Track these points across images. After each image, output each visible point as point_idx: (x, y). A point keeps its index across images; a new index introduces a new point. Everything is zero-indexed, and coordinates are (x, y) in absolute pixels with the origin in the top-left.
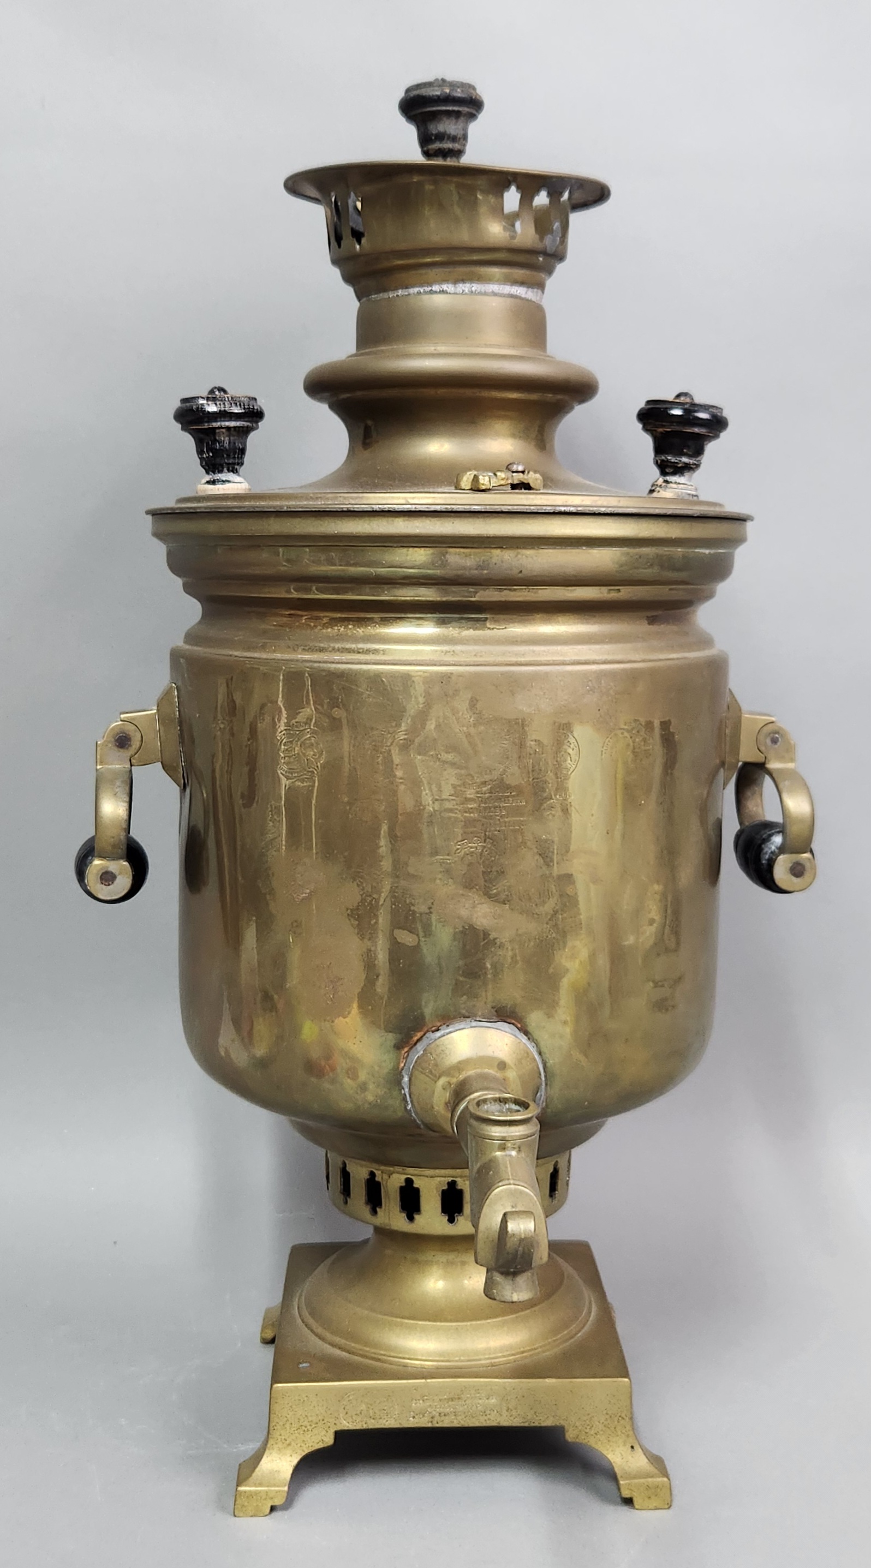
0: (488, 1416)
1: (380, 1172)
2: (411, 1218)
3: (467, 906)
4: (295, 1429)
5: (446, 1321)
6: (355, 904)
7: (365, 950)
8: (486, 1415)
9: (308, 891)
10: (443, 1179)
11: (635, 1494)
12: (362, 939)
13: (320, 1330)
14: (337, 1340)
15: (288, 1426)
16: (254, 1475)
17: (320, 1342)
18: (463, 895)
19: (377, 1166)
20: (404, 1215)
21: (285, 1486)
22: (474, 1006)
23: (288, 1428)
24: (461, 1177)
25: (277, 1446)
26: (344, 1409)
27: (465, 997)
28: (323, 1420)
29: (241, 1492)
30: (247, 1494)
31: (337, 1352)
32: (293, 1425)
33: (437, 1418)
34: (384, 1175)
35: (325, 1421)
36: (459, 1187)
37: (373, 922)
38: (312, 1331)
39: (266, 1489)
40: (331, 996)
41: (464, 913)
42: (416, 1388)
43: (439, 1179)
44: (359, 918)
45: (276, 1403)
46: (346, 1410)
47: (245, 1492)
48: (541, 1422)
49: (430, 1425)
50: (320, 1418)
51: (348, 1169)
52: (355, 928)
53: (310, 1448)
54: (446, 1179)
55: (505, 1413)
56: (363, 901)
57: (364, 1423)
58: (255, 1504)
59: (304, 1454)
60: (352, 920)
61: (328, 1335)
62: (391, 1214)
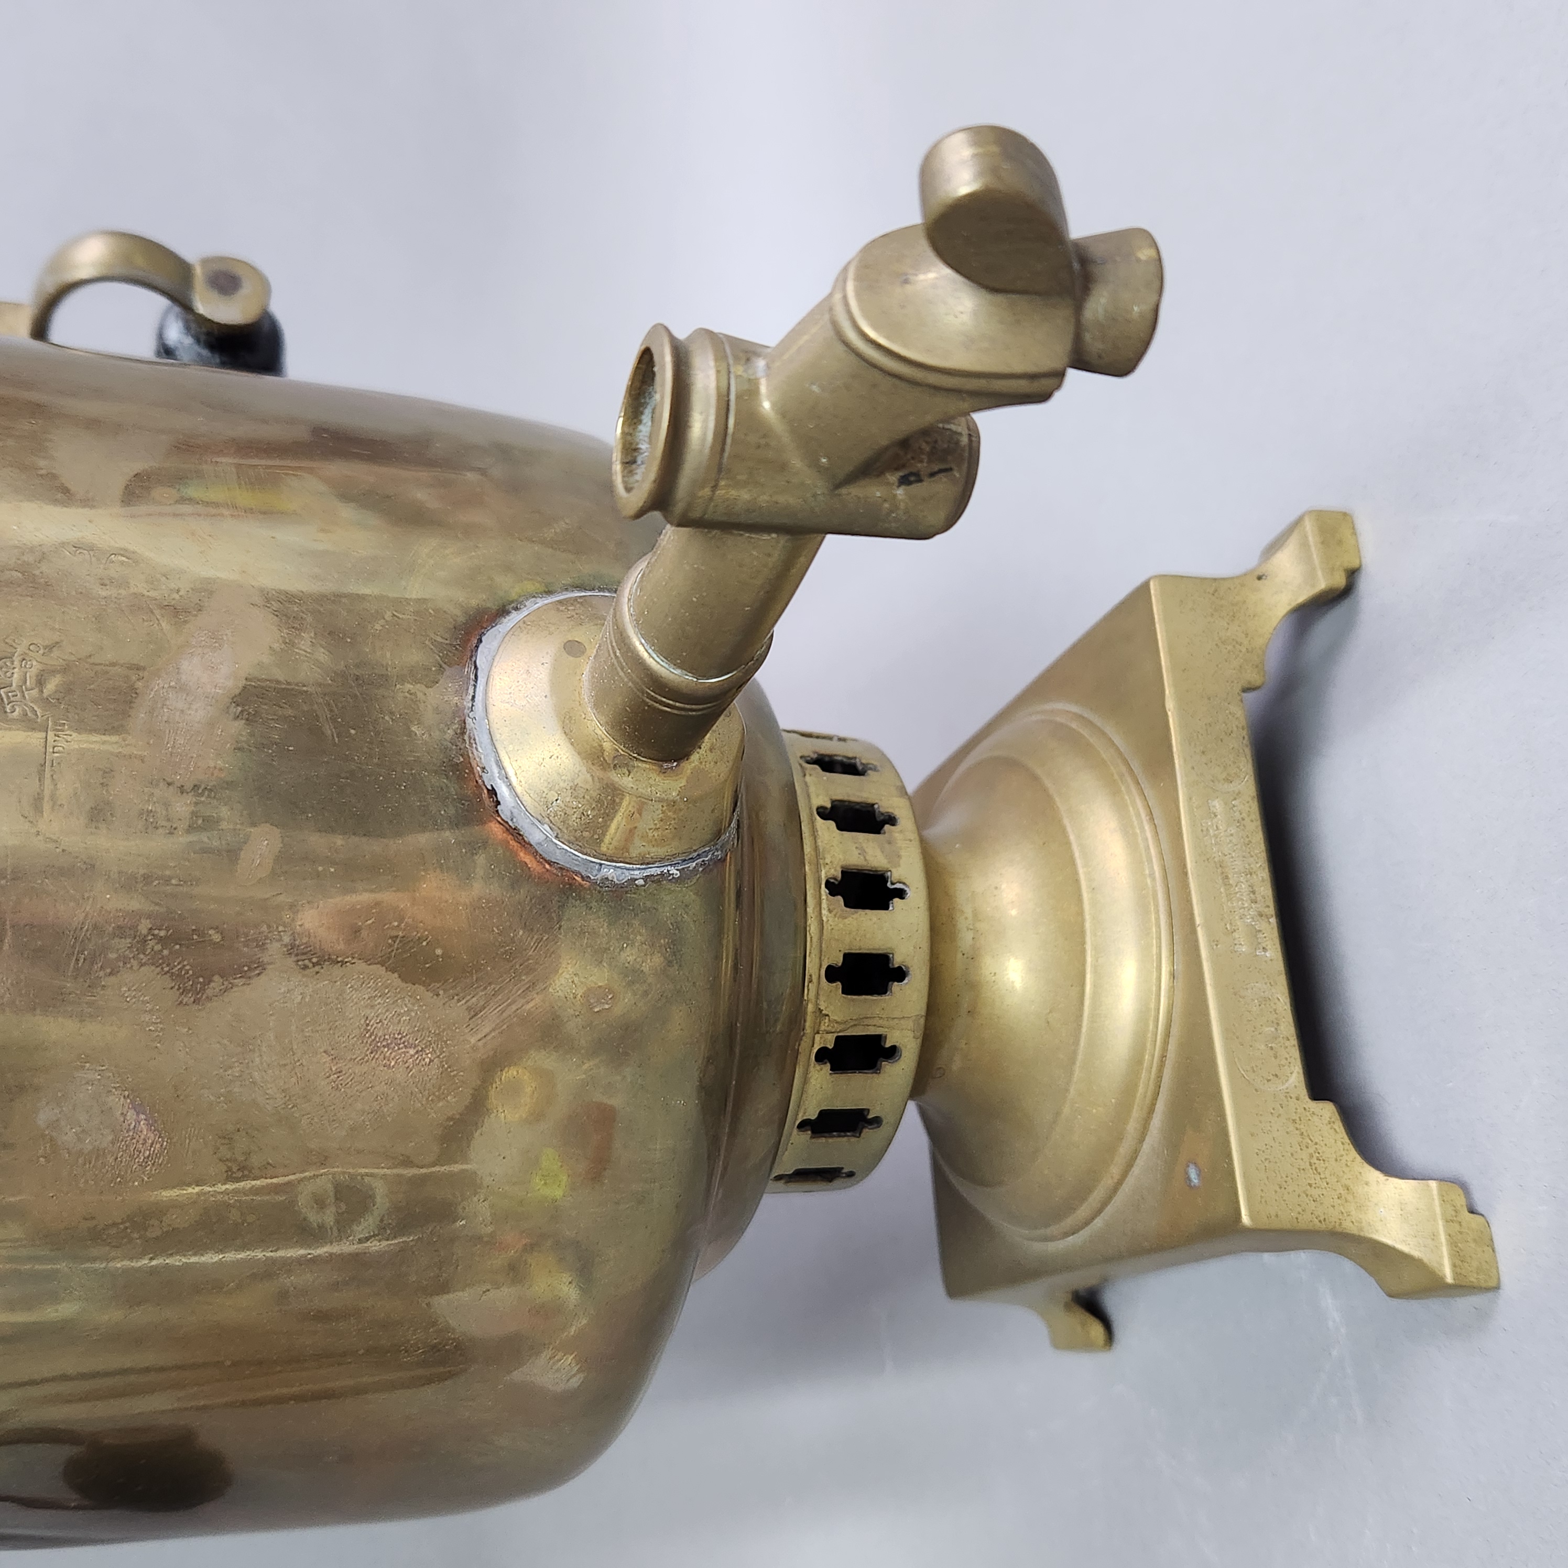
0: (1244, 815)
1: (817, 1037)
2: (900, 974)
3: (180, 705)
4: (1318, 1177)
5: (1081, 913)
6: (167, 982)
7: (291, 961)
8: (1243, 819)
9: (131, 1115)
10: (824, 905)
11: (1338, 563)
12: (260, 967)
13: (1115, 1171)
14: (1132, 1127)
15: (1315, 1192)
16: (1416, 1253)
17: (1140, 1162)
18: (151, 712)
19: (806, 1042)
20: (895, 986)
21: (1428, 1186)
22: (437, 710)
23: (1319, 1192)
24: (818, 871)
25: (1353, 1213)
26: (1269, 1081)
27: (414, 728)
28: (1294, 1121)
29: (1456, 1274)
30: (1458, 1262)
31: (1157, 1121)
32: (1313, 1182)
33: (1260, 907)
34: (823, 1028)
35: (1296, 1117)
36: (839, 876)
37: (217, 937)
38: (1120, 1183)
39: (1440, 1223)
40: (412, 1052)
41: (199, 713)
42: (1214, 943)
43: (824, 912)
44: (206, 975)
45: (1277, 1216)
46: (1271, 1077)
47: (1454, 1266)
48: (1240, 726)
49: (1273, 920)
50: (1291, 1128)
51: (813, 1115)
52: (233, 986)
53: (1347, 1146)
54: (824, 897)
55: (1234, 787)
56: (156, 961)
57: (1287, 1043)
58: (1473, 1245)
59: (1359, 1158)
60: (209, 992)
61: (1124, 1150)
62: (897, 1014)
